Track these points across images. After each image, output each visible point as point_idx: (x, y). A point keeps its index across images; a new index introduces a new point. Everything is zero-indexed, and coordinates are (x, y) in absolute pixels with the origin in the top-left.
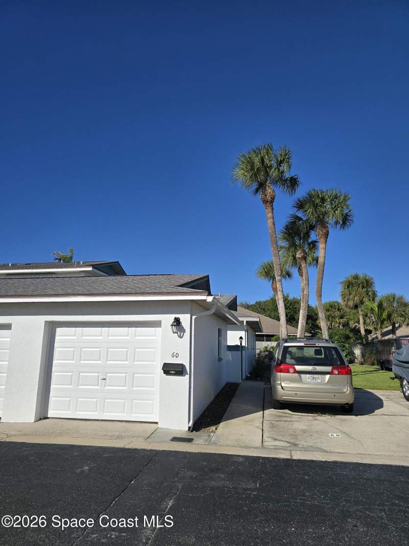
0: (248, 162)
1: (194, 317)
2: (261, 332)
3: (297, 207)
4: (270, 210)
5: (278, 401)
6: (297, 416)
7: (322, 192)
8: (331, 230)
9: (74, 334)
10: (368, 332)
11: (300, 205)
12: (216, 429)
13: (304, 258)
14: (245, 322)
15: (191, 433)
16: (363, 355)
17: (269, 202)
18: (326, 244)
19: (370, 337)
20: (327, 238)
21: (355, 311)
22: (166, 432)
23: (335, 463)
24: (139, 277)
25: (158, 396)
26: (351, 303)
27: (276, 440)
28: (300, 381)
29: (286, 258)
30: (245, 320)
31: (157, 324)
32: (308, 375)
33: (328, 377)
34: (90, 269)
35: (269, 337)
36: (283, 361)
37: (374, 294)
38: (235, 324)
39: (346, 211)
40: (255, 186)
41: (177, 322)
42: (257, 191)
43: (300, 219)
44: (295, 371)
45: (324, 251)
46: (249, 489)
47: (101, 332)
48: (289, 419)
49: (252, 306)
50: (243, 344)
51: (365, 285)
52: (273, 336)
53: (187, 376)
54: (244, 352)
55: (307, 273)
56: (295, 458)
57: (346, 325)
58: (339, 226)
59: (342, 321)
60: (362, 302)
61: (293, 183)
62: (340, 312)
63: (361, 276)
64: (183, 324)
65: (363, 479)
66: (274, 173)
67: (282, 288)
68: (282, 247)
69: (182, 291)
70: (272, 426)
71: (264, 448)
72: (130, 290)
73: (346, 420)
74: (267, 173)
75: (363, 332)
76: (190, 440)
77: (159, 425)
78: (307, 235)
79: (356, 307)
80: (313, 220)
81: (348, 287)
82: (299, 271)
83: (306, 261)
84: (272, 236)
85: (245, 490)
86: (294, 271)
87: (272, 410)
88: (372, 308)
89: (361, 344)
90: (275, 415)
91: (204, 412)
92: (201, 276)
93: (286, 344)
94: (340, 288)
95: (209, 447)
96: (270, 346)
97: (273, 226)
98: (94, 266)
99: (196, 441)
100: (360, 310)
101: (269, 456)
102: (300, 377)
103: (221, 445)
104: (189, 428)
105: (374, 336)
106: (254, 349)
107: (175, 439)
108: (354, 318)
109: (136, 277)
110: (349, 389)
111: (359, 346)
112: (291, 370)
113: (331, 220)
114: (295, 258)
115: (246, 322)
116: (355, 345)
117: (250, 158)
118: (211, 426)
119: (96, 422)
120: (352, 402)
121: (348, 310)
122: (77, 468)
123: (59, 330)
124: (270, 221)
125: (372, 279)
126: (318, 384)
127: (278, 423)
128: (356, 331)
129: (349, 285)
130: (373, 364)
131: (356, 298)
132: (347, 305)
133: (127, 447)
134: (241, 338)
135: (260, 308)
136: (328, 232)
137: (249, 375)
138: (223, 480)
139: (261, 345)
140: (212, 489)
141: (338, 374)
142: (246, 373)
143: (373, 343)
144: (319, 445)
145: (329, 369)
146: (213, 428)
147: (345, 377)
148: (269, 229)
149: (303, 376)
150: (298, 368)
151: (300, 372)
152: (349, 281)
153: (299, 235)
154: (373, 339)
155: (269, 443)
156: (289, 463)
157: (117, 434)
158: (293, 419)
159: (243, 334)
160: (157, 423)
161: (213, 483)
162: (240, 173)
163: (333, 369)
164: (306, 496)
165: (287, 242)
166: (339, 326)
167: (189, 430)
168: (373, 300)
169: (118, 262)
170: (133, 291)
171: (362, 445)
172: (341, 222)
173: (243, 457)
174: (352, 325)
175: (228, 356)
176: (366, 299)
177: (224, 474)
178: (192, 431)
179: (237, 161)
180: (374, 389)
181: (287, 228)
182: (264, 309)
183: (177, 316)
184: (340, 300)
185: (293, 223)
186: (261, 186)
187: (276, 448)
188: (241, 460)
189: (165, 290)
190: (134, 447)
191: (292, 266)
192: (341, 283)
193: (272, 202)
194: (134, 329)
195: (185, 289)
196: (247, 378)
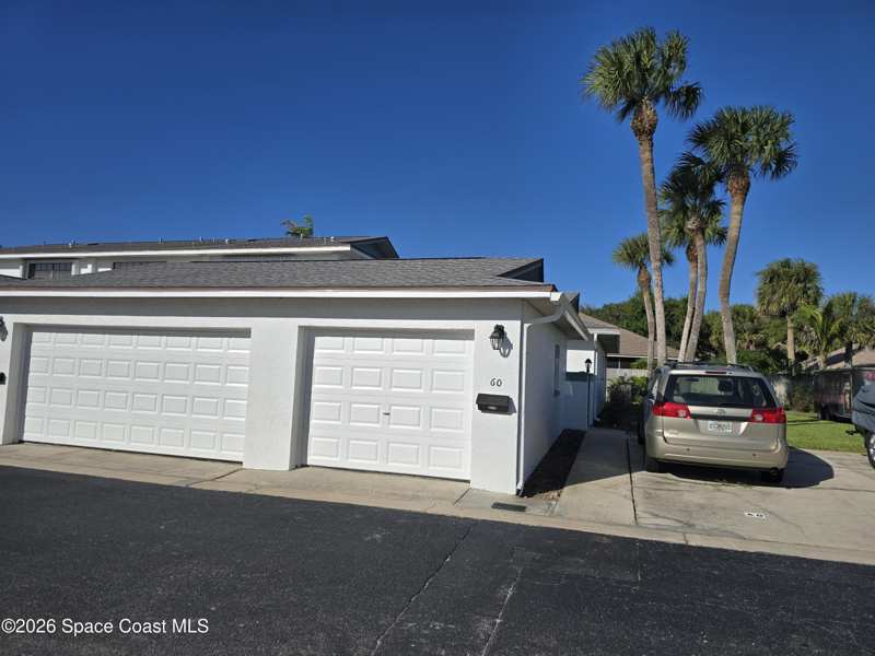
0: (613, 64)
1: (526, 326)
2: (617, 352)
3: (695, 141)
4: (646, 146)
5: (656, 460)
6: (685, 484)
7: (744, 113)
8: (752, 181)
9: (341, 346)
10: (801, 356)
11: (701, 138)
12: (559, 495)
13: (701, 230)
14: (595, 337)
15: (521, 499)
16: (790, 395)
17: (646, 133)
18: (743, 204)
19: (804, 365)
20: (746, 195)
21: (778, 322)
22: (482, 494)
23: (760, 555)
24: (432, 262)
25: (470, 442)
26: (774, 308)
27: (657, 516)
28: (697, 430)
29: (666, 231)
30: (595, 333)
31: (468, 335)
32: (710, 422)
33: (744, 425)
34: (348, 248)
35: (627, 363)
36: (667, 399)
37: (818, 294)
38: (581, 338)
39: (784, 146)
40: (622, 103)
41: (500, 333)
42: (624, 113)
43: (699, 161)
44: (689, 414)
45: (738, 217)
46: (626, 583)
47: (382, 345)
48: (675, 488)
49: (598, 311)
50: (592, 371)
51: (802, 278)
52: (634, 360)
53: (515, 415)
54: (592, 384)
55: (705, 255)
56: (692, 543)
57: (762, 344)
58: (769, 173)
59: (754, 337)
60: (794, 307)
61: (690, 97)
62: (753, 322)
63: (795, 261)
64: (508, 336)
65: (811, 580)
66: (655, 81)
67: (661, 280)
68: (662, 212)
69: (508, 283)
70: (648, 496)
71: (640, 527)
72: (423, 281)
73: (769, 494)
74: (644, 80)
75: (791, 356)
76: (522, 509)
77: (472, 485)
78: (709, 188)
79: (783, 314)
80: (722, 163)
81: (771, 281)
82: (687, 253)
83: (703, 234)
84: (648, 193)
85: (619, 582)
86: (680, 254)
87: (644, 472)
88: (812, 317)
89: (788, 376)
90: (651, 481)
91: (536, 470)
92: (531, 260)
93: (674, 372)
94: (756, 283)
95: (553, 520)
96: (629, 376)
97: (651, 175)
98: (353, 244)
99: (531, 510)
100: (788, 319)
101: (650, 539)
102: (697, 424)
103: (570, 519)
104: (518, 491)
105: (811, 364)
106: (604, 379)
107: (497, 506)
108: (775, 334)
109: (426, 262)
110: (780, 445)
111: (784, 380)
112: (682, 413)
113: (754, 164)
114: (681, 230)
115: (598, 336)
116: (776, 377)
117: (616, 55)
118: (551, 490)
119: (377, 476)
120: (782, 467)
121: (766, 319)
122: (367, 536)
123: (319, 341)
124: (646, 167)
125: (815, 267)
126: (729, 435)
127: (658, 492)
128: (779, 355)
129: (773, 277)
130: (806, 410)
131: (784, 300)
132: (765, 312)
133: (429, 512)
134: (588, 361)
135: (610, 314)
136: (749, 183)
137: (598, 420)
138: (585, 566)
139: (615, 374)
140: (568, 577)
141: (763, 421)
142: (593, 416)
143: (809, 375)
144: (729, 528)
145: (747, 412)
146: (555, 494)
147: (774, 427)
148: (643, 180)
149: (700, 422)
150: (693, 409)
151: (696, 417)
152: (773, 271)
153: (695, 190)
154: (810, 369)
155: (646, 520)
156: (684, 550)
157: (410, 493)
158: (681, 488)
159: (591, 354)
160: (468, 482)
161: (568, 570)
162: (597, 83)
163: (754, 413)
164: (720, 598)
165: (670, 204)
166: (748, 347)
167: (518, 493)
168: (816, 302)
169: (387, 238)
170: (429, 283)
171: (802, 532)
172: (774, 166)
173: (609, 537)
174: (773, 344)
175: (569, 388)
176: (801, 302)
177: (583, 558)
178: (522, 496)
179: (594, 61)
180: (815, 448)
181: (674, 178)
182: (618, 317)
183: (500, 323)
184: (755, 303)
185: (686, 169)
186: (633, 104)
187: (659, 528)
188: (606, 540)
189: (480, 283)
190: (440, 513)
191: (676, 244)
192: (758, 274)
193: (651, 132)
194: (431, 341)
195: (514, 282)
196: (596, 424)
